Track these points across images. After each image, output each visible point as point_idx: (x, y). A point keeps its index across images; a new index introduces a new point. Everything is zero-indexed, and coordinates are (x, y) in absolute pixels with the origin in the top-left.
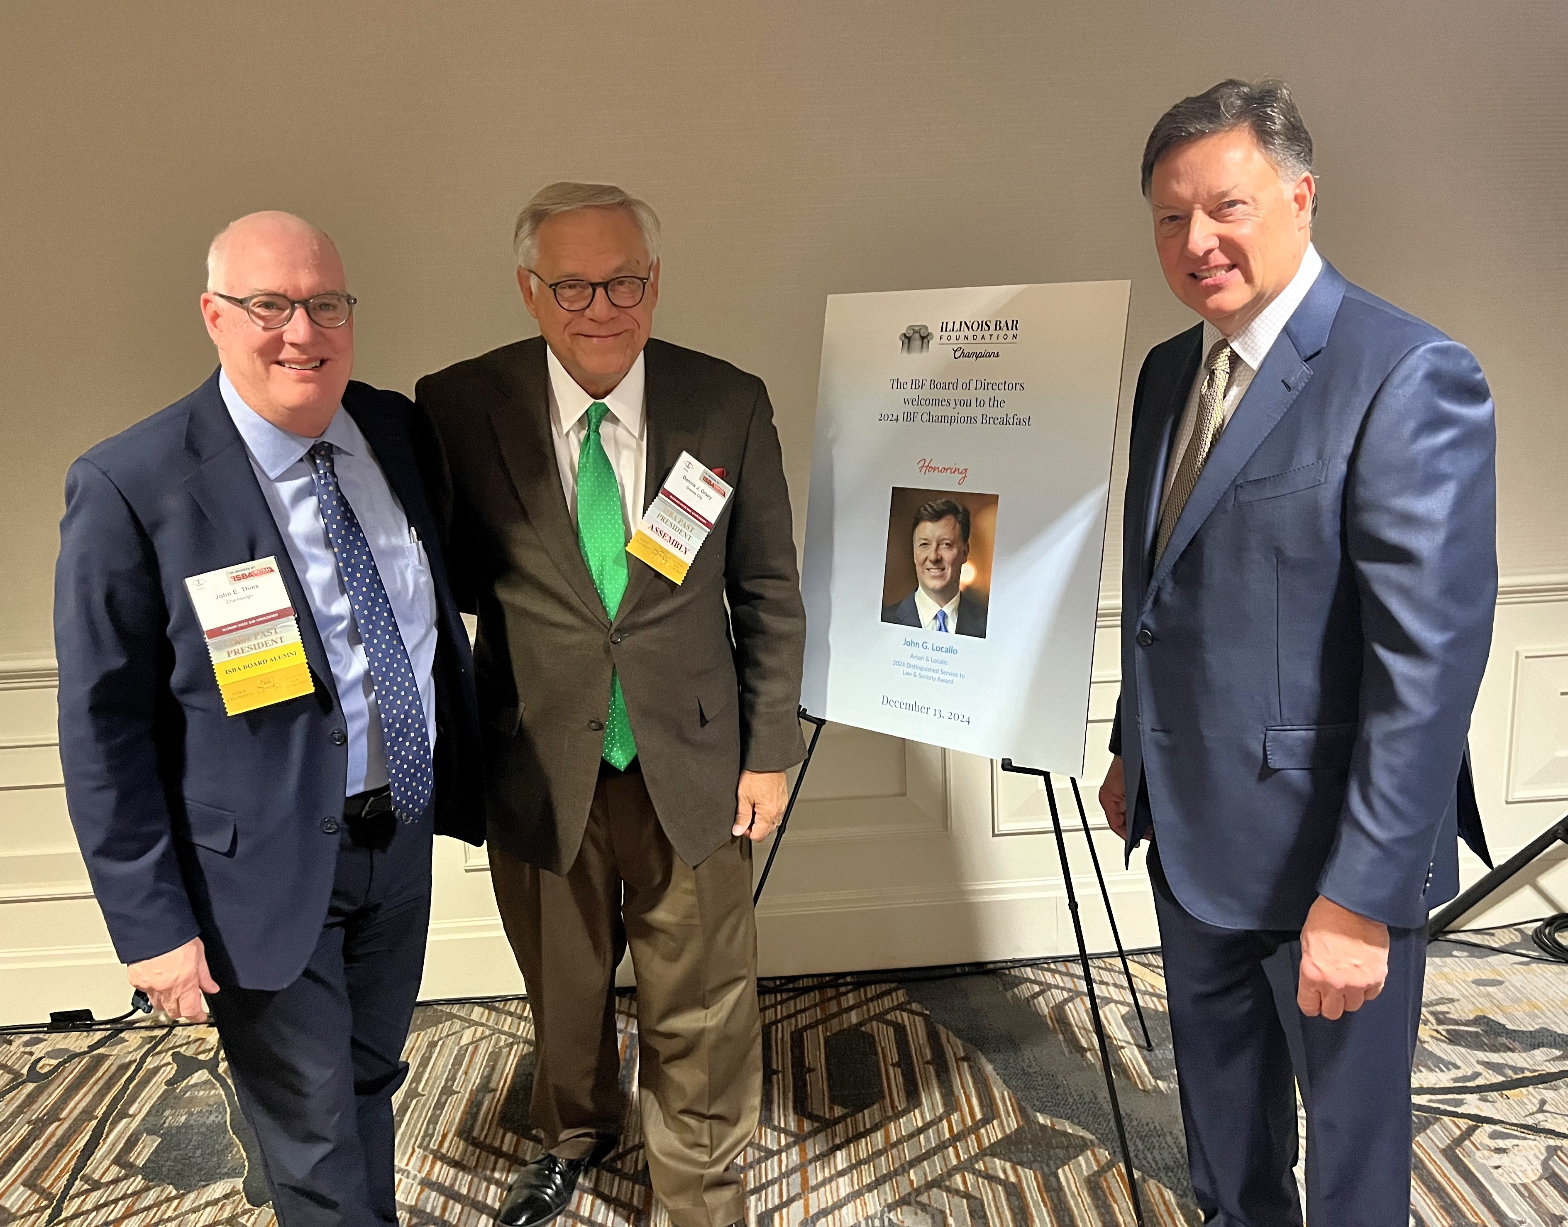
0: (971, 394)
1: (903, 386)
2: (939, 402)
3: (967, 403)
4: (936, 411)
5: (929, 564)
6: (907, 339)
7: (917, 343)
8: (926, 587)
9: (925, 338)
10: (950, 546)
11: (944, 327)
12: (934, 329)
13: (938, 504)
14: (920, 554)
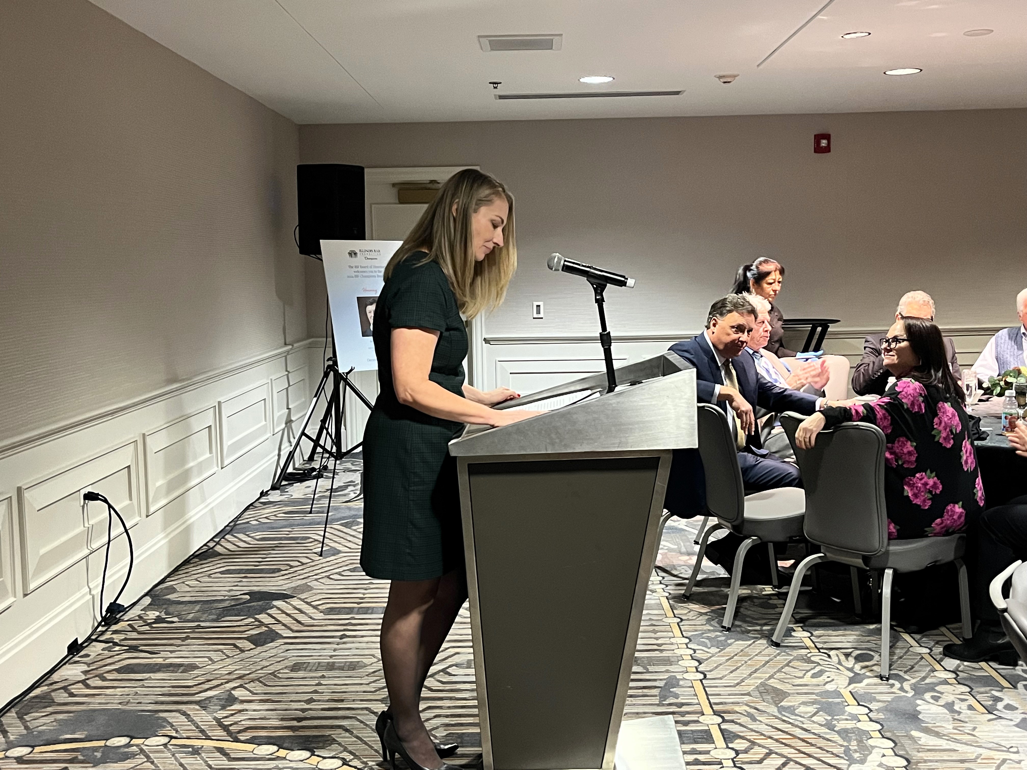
0: (373, 269)
1: (352, 267)
2: (364, 272)
3: (372, 272)
4: (364, 274)
5: (372, 318)
6: (350, 254)
7: (353, 255)
9: (355, 254)
11: (360, 251)
12: (358, 251)
13: (371, 300)
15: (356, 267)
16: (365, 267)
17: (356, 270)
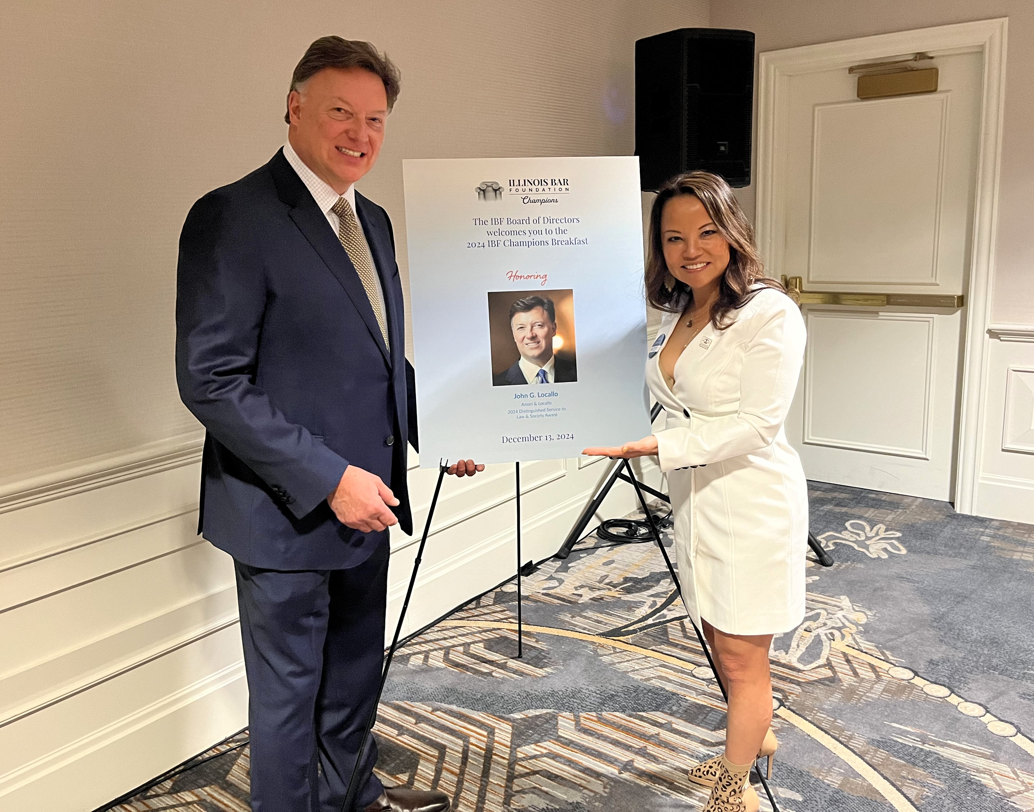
0: (541, 226)
1: (484, 223)
2: (515, 233)
3: (539, 232)
4: (515, 238)
5: (526, 341)
6: (483, 192)
7: (491, 194)
8: (527, 357)
9: (497, 190)
10: (541, 326)
11: (511, 183)
12: (503, 184)
14: (518, 335)
15: (496, 221)
16: (521, 222)
17: (495, 228)
